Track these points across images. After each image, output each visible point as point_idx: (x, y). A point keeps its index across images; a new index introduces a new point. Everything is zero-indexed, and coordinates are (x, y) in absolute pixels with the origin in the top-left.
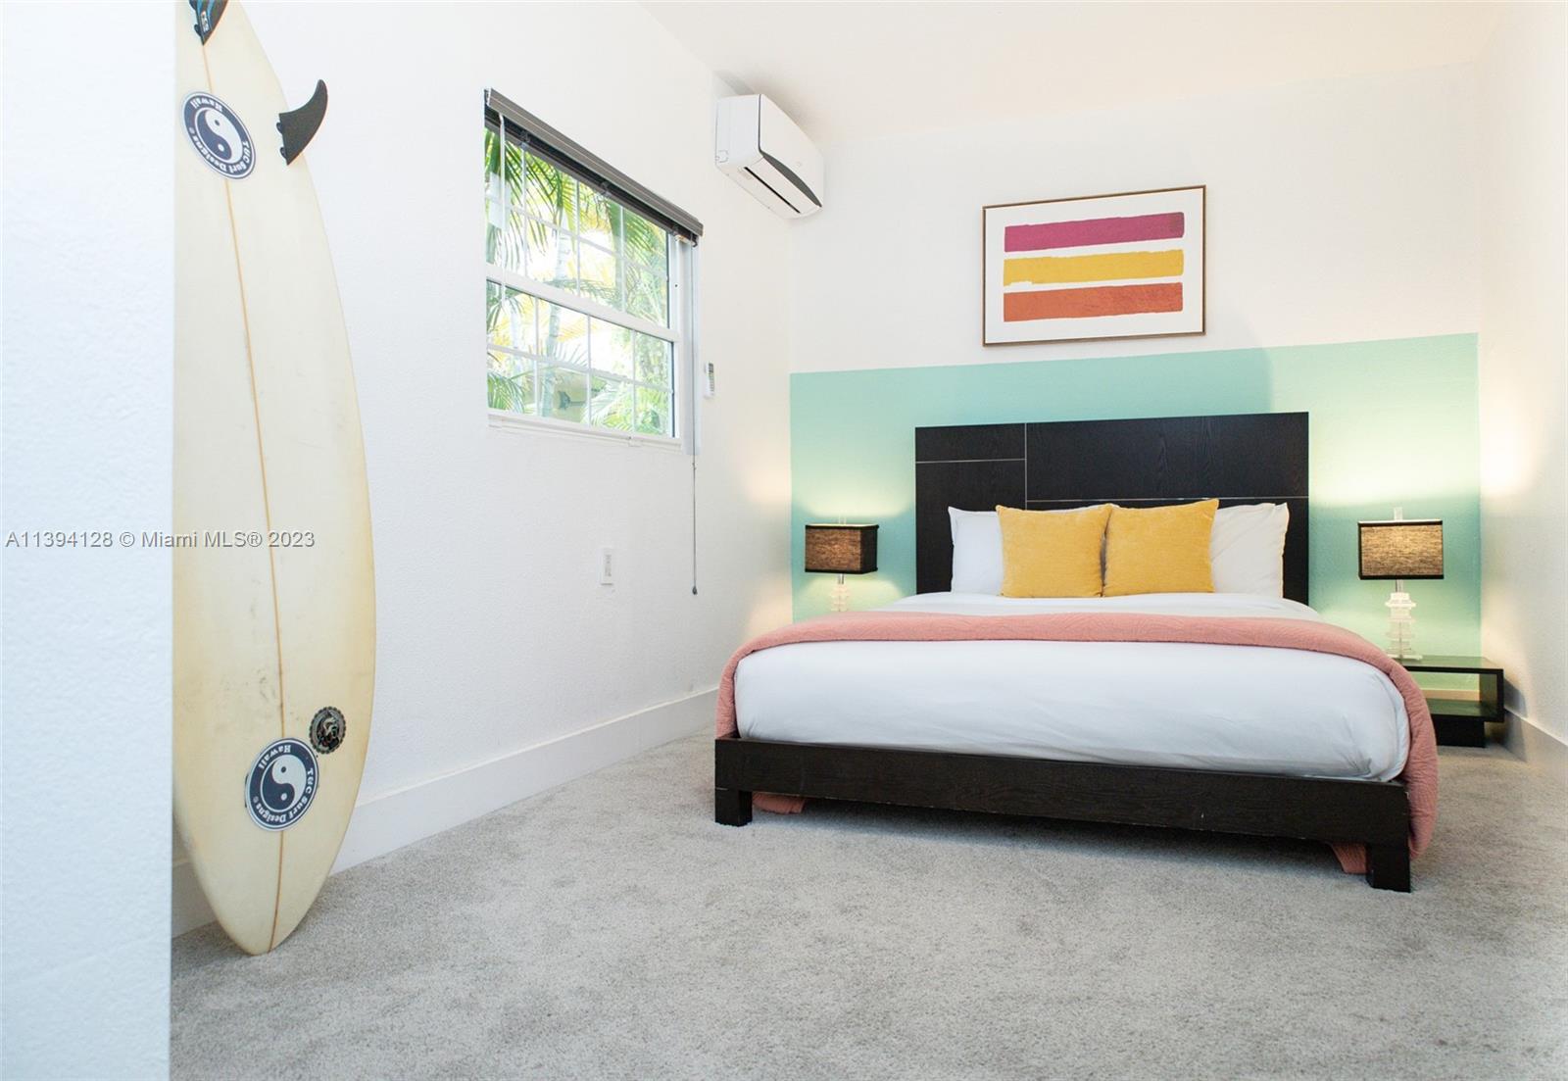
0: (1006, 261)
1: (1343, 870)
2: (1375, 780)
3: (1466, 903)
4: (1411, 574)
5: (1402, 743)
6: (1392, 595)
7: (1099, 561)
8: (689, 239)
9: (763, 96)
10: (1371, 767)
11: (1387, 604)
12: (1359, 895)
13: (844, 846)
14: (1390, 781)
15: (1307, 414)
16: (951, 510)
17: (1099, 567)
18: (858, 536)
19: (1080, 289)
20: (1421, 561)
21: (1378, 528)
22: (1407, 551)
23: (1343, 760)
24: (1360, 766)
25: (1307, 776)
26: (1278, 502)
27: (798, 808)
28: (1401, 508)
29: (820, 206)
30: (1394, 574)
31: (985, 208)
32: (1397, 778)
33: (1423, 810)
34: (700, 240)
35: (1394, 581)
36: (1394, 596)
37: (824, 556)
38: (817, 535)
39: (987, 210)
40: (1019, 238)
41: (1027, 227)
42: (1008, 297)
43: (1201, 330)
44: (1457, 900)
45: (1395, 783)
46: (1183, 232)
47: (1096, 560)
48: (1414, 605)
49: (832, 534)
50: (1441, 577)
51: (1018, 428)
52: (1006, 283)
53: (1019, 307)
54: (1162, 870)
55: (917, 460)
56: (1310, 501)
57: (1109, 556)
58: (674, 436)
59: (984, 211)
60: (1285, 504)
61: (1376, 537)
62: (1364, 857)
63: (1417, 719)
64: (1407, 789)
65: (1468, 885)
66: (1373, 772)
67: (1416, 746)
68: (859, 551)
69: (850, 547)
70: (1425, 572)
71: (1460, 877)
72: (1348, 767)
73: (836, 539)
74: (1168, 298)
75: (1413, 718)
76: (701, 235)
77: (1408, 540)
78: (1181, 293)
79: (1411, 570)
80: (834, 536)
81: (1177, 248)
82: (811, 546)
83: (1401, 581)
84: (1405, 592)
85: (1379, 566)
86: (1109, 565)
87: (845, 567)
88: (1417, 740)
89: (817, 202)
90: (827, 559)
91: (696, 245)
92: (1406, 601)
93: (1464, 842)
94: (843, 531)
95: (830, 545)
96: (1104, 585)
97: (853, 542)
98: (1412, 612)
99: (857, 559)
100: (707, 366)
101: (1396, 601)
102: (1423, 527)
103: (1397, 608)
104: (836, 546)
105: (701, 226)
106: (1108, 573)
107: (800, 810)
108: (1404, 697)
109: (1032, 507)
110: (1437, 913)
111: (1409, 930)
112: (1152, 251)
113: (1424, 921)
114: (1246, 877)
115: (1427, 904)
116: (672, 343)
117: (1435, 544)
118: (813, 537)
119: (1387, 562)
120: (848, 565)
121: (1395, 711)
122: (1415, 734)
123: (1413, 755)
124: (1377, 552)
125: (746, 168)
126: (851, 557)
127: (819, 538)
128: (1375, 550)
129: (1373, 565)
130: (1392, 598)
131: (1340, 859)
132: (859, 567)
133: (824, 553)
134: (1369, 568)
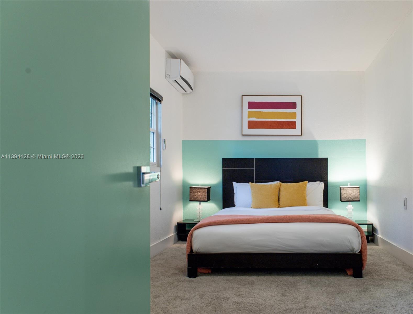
0: (248, 111)
1: (348, 275)
2: (355, 253)
3: (374, 279)
4: (353, 200)
5: (360, 244)
6: (348, 205)
7: (278, 198)
8: (159, 101)
9: (181, 60)
10: (354, 250)
11: (347, 208)
12: (352, 280)
13: (228, 280)
14: (358, 253)
15: (327, 158)
16: (233, 183)
17: (278, 200)
18: (206, 191)
19: (269, 121)
20: (355, 197)
21: (345, 189)
22: (352, 194)
23: (348, 249)
24: (352, 250)
25: (340, 253)
26: (321, 181)
27: (210, 271)
28: (350, 183)
29: (193, 90)
30: (349, 200)
31: (242, 96)
32: (359, 252)
33: (365, 259)
34: (162, 101)
35: (348, 202)
36: (349, 206)
37: (195, 196)
38: (193, 190)
39: (243, 96)
40: (252, 105)
41: (254, 102)
42: (249, 122)
43: (301, 134)
44: (372, 279)
45: (359, 253)
46: (296, 108)
47: (277, 198)
48: (353, 208)
49: (198, 190)
50: (359, 201)
51: (252, 159)
52: (248, 118)
53: (252, 125)
54: (309, 279)
55: (223, 168)
56: (328, 181)
57: (280, 196)
58: (154, 161)
59: (242, 97)
60: (323, 182)
61: (344, 191)
62: (352, 271)
63: (363, 238)
64: (362, 254)
65: (374, 275)
66: (355, 251)
67: (363, 244)
68: (207, 195)
69: (204, 194)
70: (356, 200)
71: (372, 274)
72: (350, 250)
73: (199, 191)
74: (292, 125)
75: (362, 238)
76: (163, 100)
77: (352, 192)
78: (296, 124)
79: (353, 199)
80: (199, 190)
81: (295, 112)
82: (191, 193)
83: (350, 202)
84: (351, 205)
85: (345, 198)
86: (280, 199)
87: (202, 200)
88: (363, 243)
89: (192, 90)
90: (196, 197)
91: (161, 103)
92: (351, 207)
93: (371, 266)
94: (202, 189)
95: (198, 193)
96: (279, 204)
97: (205, 192)
98: (353, 210)
99: (206, 197)
100: (164, 140)
101: (349, 207)
102: (355, 188)
103: (349, 209)
104: (199, 193)
105: (162, 98)
106: (280, 201)
107: (211, 272)
108: (361, 233)
109: (256, 182)
110: (369, 282)
111: (365, 286)
112: (288, 112)
113: (367, 284)
114: (328, 278)
115: (367, 280)
116: (153, 133)
117: (358, 192)
118: (192, 191)
119: (347, 197)
120: (203, 199)
121: (359, 236)
122: (363, 242)
123: (362, 246)
124: (345, 195)
125: (175, 80)
126: (204, 197)
127: (194, 191)
128: (344, 194)
129: (344, 198)
130: (348, 206)
131: (347, 272)
132: (206, 200)
133: (195, 195)
134: (343, 199)
